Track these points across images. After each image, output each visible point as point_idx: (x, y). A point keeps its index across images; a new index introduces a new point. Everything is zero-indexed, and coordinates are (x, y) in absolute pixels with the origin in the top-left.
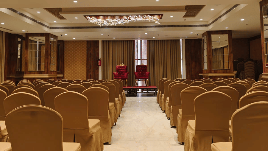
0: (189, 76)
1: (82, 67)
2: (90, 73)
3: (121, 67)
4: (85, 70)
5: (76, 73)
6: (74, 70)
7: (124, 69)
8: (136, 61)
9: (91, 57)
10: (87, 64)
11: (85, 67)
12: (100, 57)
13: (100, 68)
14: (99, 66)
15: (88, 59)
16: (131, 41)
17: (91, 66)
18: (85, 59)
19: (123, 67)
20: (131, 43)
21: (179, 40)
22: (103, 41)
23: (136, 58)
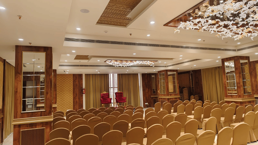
0: (145, 98)
1: (70, 95)
2: (76, 99)
3: (104, 94)
4: (72, 98)
5: (64, 101)
6: (63, 98)
7: (106, 96)
8: (110, 89)
9: (76, 87)
10: (73, 93)
11: (72, 95)
12: (84, 87)
13: (84, 96)
14: (83, 94)
15: (74, 89)
16: (106, 74)
17: (76, 94)
18: (72, 88)
19: (105, 94)
20: (107, 76)
21: (138, 74)
22: (86, 74)
23: (110, 87)
